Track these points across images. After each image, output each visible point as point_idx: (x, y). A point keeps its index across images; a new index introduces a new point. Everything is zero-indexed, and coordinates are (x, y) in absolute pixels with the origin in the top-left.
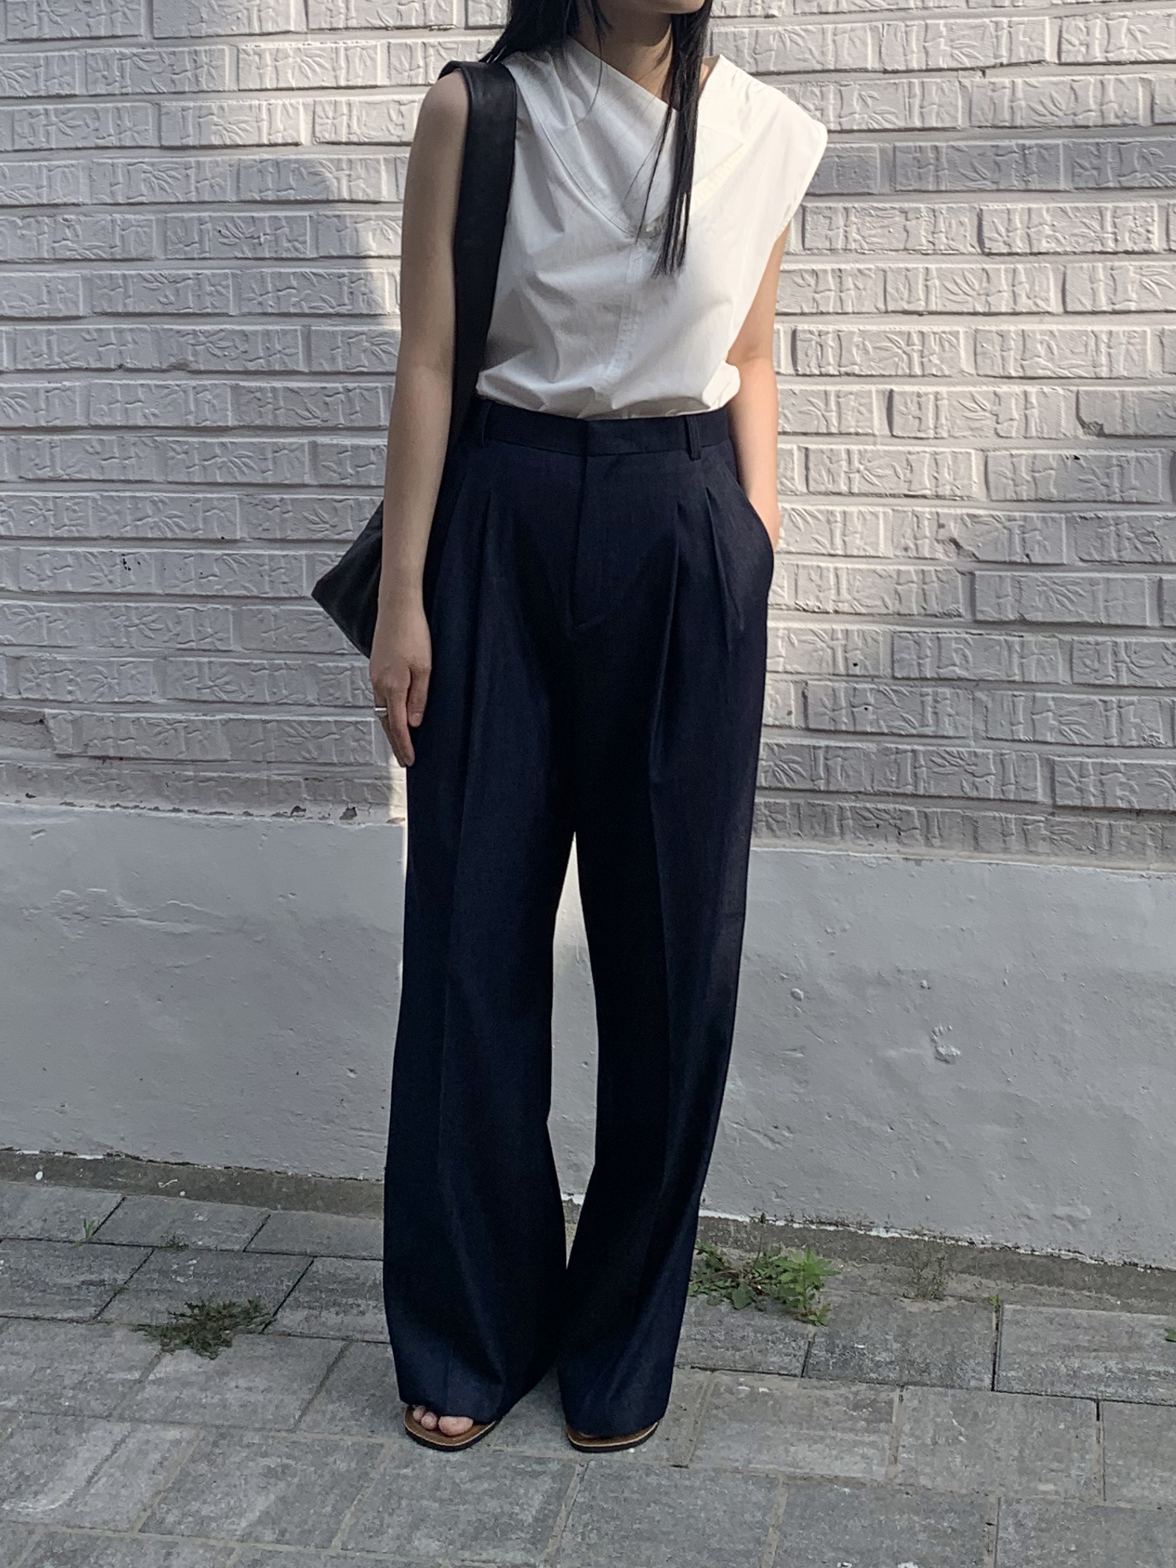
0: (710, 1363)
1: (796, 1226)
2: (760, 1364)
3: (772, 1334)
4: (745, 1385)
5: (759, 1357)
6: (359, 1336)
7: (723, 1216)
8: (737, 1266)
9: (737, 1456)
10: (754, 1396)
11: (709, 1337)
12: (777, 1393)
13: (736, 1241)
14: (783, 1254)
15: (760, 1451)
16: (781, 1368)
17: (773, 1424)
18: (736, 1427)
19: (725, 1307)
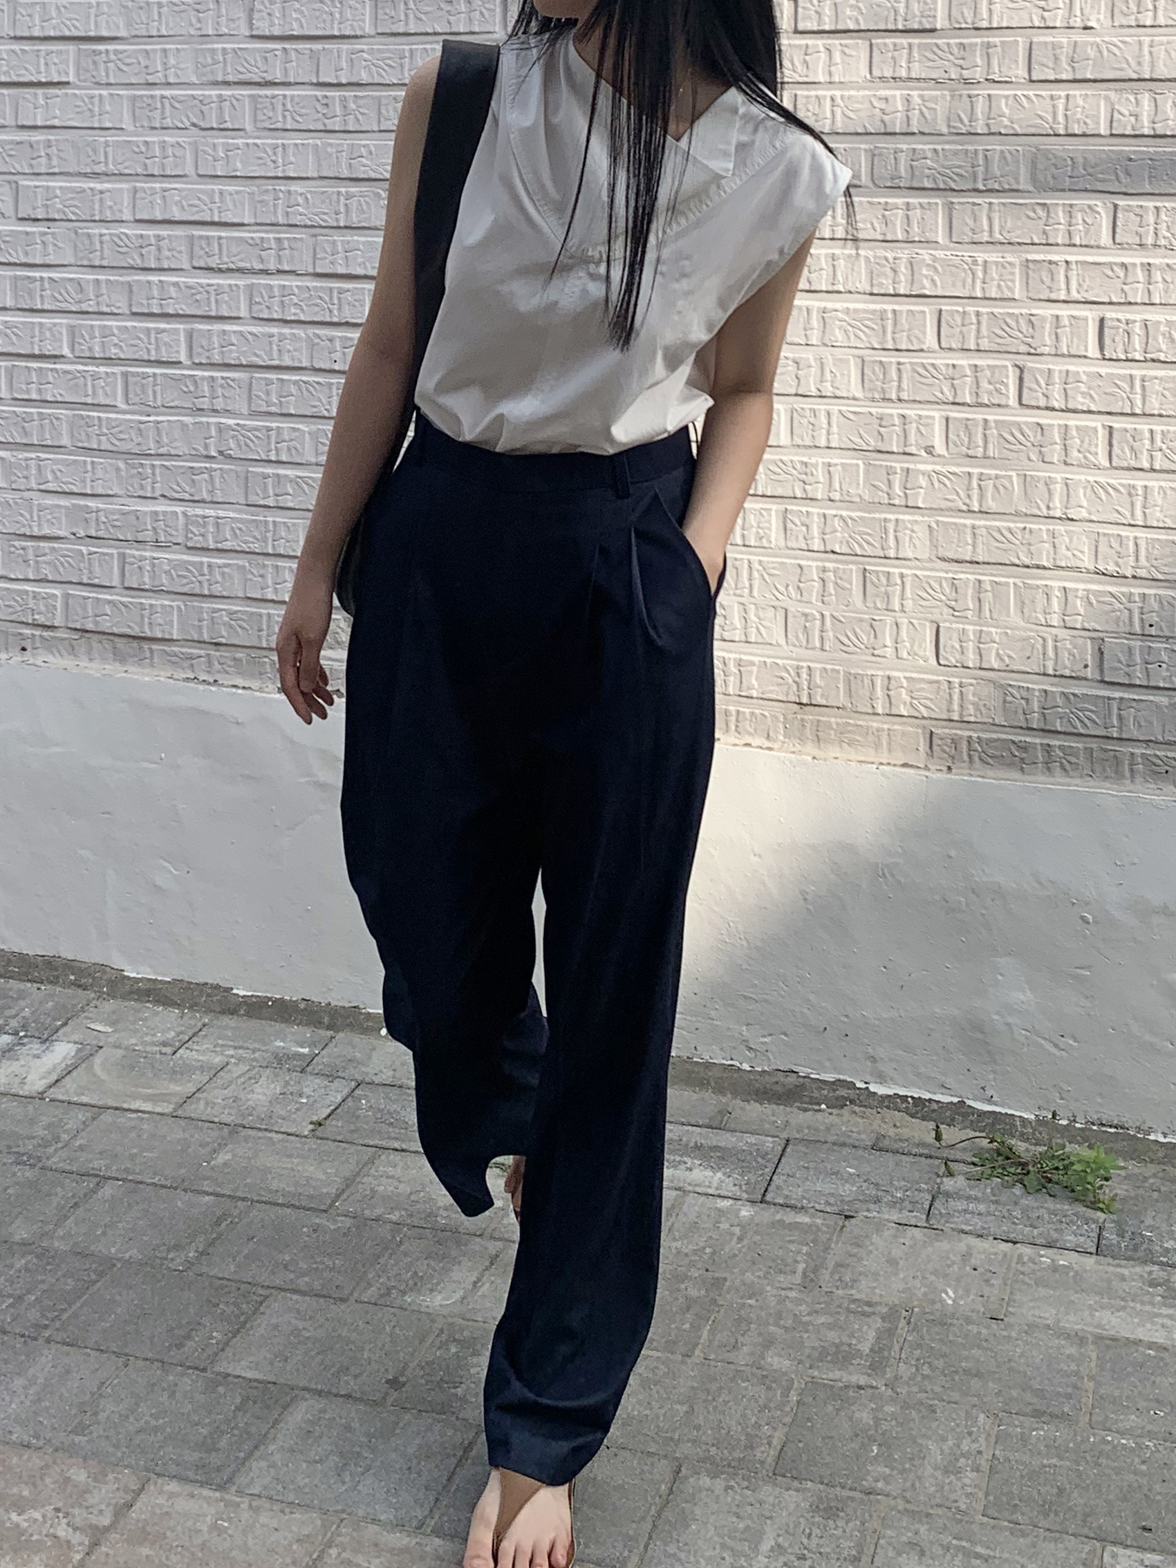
0: (1012, 1236)
1: (1078, 1125)
2: (1057, 1241)
3: (1065, 1216)
4: (1046, 1257)
5: (1055, 1235)
6: (690, 1188)
7: (1010, 1112)
8: (1026, 1157)
9: (1047, 1315)
10: (1055, 1268)
11: (1006, 1215)
12: (1076, 1267)
13: (1022, 1134)
14: (1067, 1150)
15: (1067, 1313)
16: (1078, 1246)
17: (1076, 1292)
18: (1043, 1291)
19: (1018, 1190)
